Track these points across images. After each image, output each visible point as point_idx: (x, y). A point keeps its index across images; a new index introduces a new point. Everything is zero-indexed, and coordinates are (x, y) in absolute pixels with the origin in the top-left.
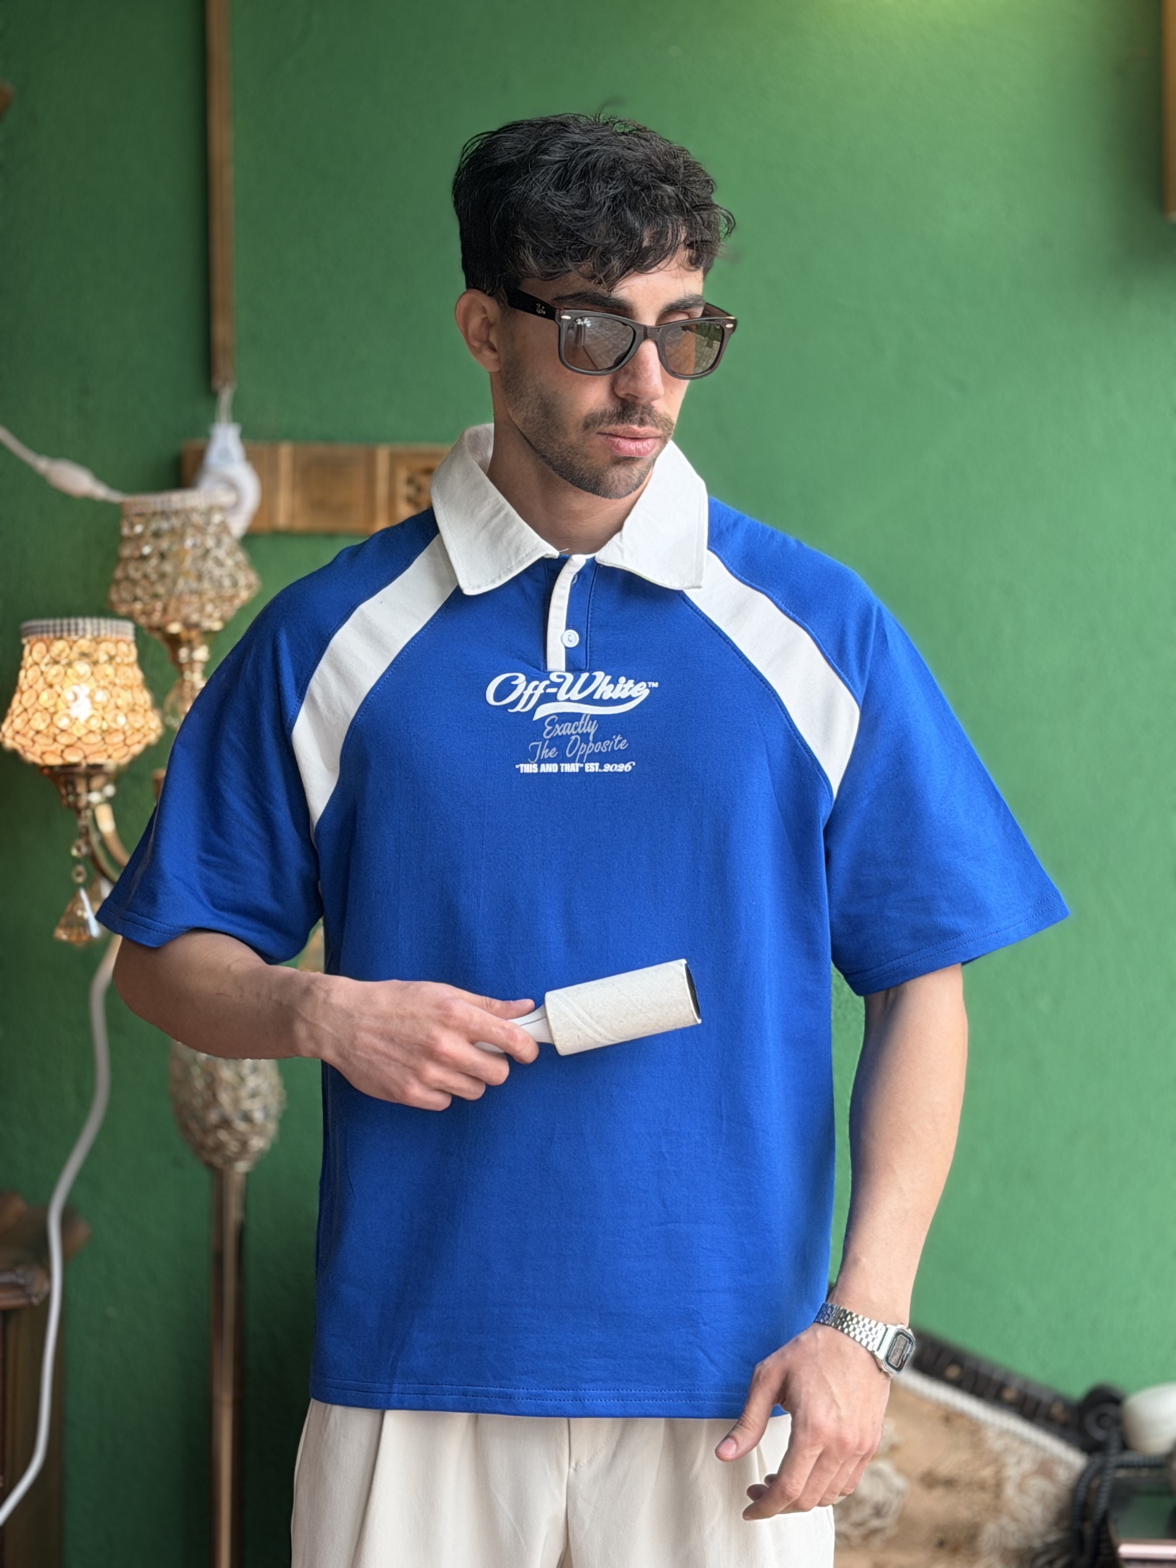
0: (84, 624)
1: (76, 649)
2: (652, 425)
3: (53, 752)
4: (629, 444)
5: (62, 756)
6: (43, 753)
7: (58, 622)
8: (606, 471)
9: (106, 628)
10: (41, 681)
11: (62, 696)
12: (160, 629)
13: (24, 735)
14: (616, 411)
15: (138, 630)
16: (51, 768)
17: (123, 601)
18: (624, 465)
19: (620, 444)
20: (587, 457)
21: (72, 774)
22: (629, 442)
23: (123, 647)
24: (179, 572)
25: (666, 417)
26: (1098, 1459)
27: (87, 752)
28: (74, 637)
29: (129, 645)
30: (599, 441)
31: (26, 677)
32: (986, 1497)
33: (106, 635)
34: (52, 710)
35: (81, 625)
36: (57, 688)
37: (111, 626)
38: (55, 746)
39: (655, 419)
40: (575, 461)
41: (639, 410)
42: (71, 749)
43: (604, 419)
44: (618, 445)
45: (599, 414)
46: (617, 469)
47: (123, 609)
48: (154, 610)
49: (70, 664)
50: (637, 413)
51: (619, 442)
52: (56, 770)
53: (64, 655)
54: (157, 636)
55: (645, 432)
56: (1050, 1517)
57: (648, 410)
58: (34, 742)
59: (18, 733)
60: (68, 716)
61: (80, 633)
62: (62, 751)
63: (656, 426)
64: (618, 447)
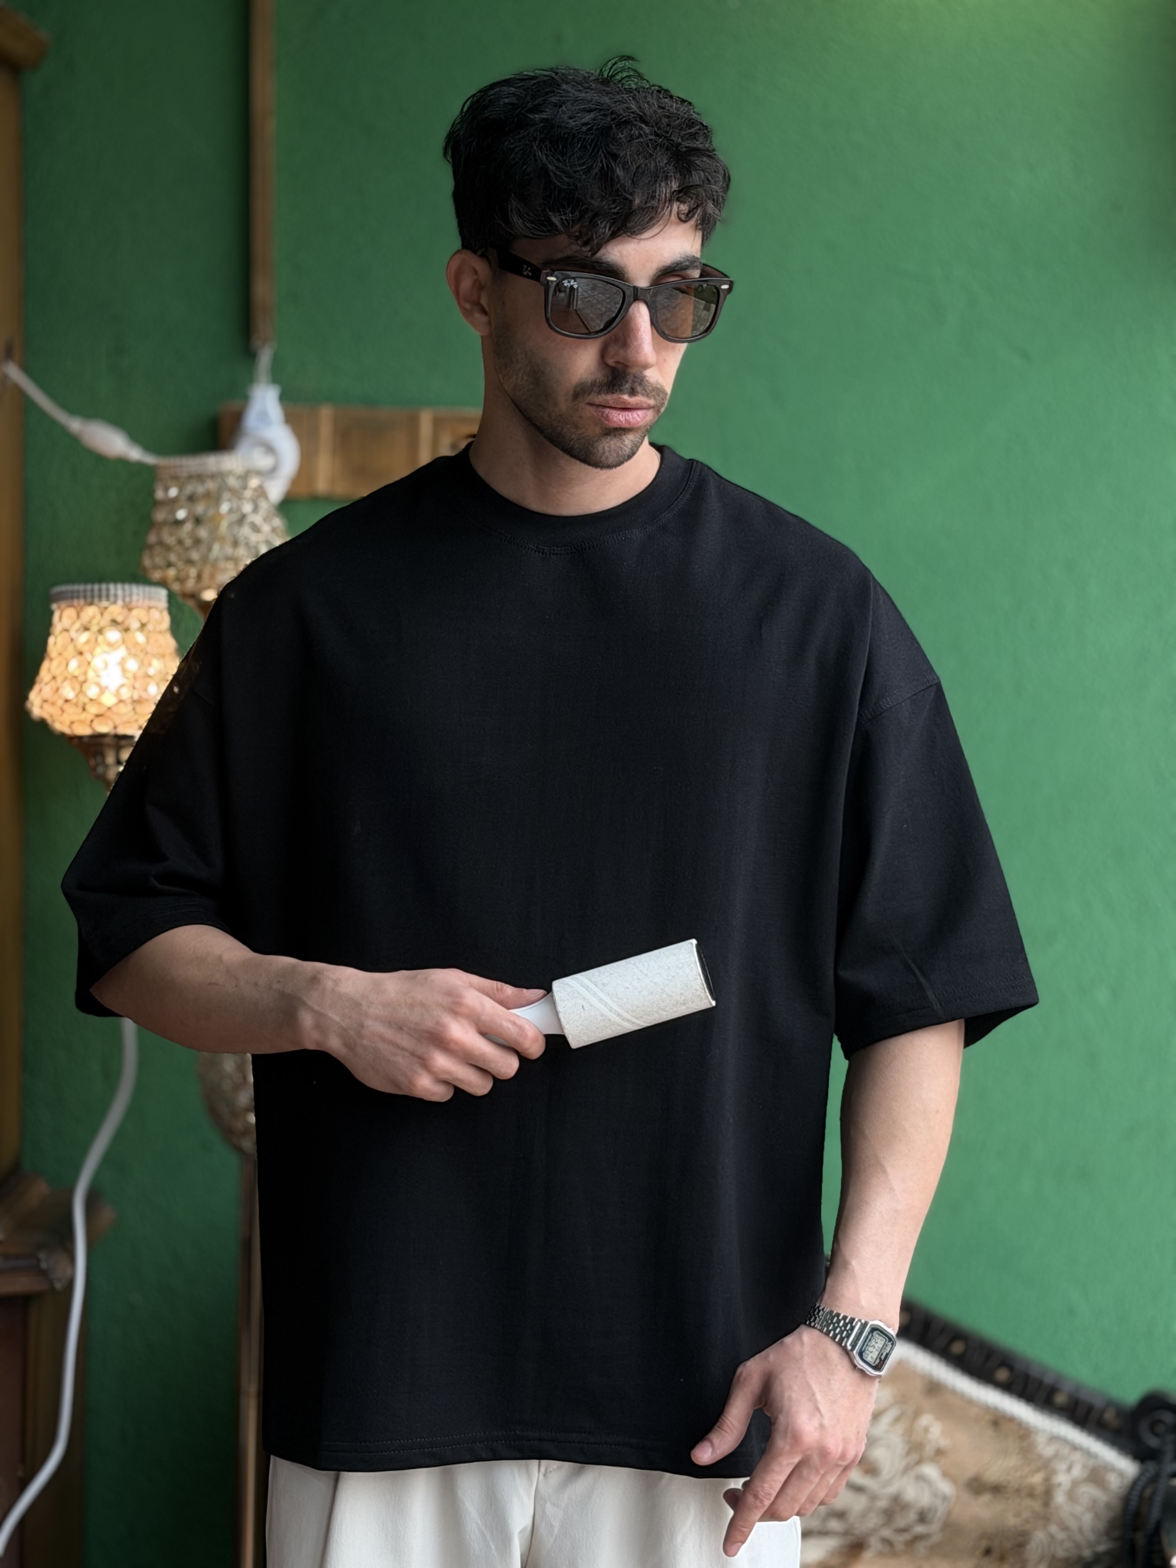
0: (116, 590)
1: (107, 617)
2: (643, 395)
3: (82, 722)
4: (619, 414)
5: (91, 726)
6: (72, 723)
7: (89, 587)
8: (597, 441)
9: (138, 595)
10: (71, 648)
11: (93, 664)
12: (194, 596)
13: (53, 704)
14: (606, 380)
15: (171, 597)
16: (80, 738)
17: (156, 567)
18: (615, 436)
19: (609, 415)
20: (576, 427)
21: (101, 745)
22: (619, 412)
23: (155, 614)
24: (215, 536)
25: (658, 386)
26: (1151, 1466)
27: (117, 722)
28: (105, 603)
29: (161, 612)
30: (590, 411)
31: (54, 644)
32: (1036, 1505)
33: (138, 601)
34: (81, 678)
35: (112, 592)
36: (88, 656)
37: (144, 593)
38: (84, 716)
39: (646, 389)
40: (565, 430)
41: (630, 378)
42: (101, 718)
43: (594, 389)
44: (607, 415)
45: (589, 383)
46: (608, 440)
47: (156, 575)
48: (188, 577)
49: (100, 631)
50: (627, 382)
51: (609, 413)
52: (86, 740)
53: (94, 622)
54: (191, 603)
55: (637, 402)
56: (1101, 1525)
57: (641, 380)
58: (63, 711)
59: (46, 701)
60: (98, 684)
61: (112, 599)
62: (92, 721)
63: (648, 396)
64: (607, 418)
